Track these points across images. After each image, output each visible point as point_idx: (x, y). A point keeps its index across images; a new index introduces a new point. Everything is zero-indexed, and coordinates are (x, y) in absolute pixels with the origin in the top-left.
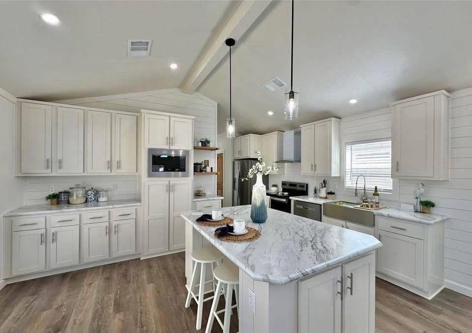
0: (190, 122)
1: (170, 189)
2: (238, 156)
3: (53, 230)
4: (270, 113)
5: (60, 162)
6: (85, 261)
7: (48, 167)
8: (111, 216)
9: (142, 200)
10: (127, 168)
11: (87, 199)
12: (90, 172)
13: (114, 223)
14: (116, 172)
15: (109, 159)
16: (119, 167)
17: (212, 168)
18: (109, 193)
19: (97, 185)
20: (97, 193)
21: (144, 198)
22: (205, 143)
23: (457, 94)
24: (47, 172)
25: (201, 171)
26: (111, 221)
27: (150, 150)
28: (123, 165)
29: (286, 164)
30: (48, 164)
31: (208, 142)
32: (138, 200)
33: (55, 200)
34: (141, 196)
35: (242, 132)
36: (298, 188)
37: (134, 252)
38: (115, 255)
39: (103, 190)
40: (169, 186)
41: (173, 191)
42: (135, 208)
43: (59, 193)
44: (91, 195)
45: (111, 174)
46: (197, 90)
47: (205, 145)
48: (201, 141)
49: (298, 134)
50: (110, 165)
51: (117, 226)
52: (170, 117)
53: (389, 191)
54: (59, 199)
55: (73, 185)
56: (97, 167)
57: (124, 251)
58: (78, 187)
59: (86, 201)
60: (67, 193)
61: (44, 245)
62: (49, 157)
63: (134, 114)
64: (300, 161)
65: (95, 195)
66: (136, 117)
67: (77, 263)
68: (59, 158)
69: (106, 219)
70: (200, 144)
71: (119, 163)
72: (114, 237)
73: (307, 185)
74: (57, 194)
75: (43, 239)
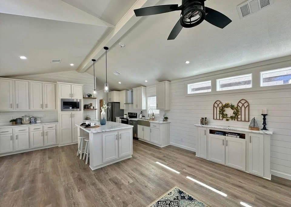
0: (81, 87)
1: (72, 116)
2: (110, 101)
3: (16, 134)
4: (120, 83)
5: (17, 105)
6: (32, 147)
7: (11, 107)
8: (44, 129)
9: (59, 121)
10: (50, 107)
11: (30, 121)
12: (32, 109)
13: (45, 131)
14: (45, 109)
15: (42, 103)
16: (46, 107)
17: (94, 107)
18: (42, 119)
19: (35, 115)
20: (36, 119)
21: (60, 120)
22: (90, 96)
23: (172, 82)
24: (11, 110)
25: (88, 108)
26: (44, 130)
27: (62, 99)
28: (49, 106)
29: (130, 105)
30: (11, 106)
31: (91, 95)
32: (57, 121)
33: (14, 122)
34: (58, 120)
35: (112, 90)
36: (133, 115)
37: (55, 143)
38: (46, 145)
39: (39, 118)
40: (72, 115)
41: (74, 117)
42: (55, 124)
43: (17, 119)
44: (33, 120)
45: (43, 110)
46: (85, 71)
47: (90, 97)
48: (87, 95)
49: (132, 92)
50: (42, 106)
51: (47, 132)
52: (71, 85)
53: (158, 114)
54: (16, 122)
55: (23, 115)
56: (36, 107)
57: (50, 142)
58: (26, 116)
59: (30, 123)
60: (21, 119)
61: (12, 141)
62: (11, 102)
63: (54, 83)
64: (133, 104)
65: (35, 120)
66: (54, 85)
67: (28, 148)
68: (17, 103)
69: (42, 129)
70: (87, 96)
71: (46, 105)
72: (46, 137)
73: (136, 113)
74: (15, 120)
75: (12, 138)
